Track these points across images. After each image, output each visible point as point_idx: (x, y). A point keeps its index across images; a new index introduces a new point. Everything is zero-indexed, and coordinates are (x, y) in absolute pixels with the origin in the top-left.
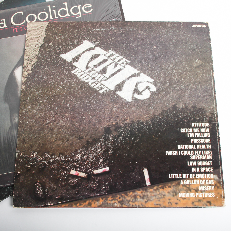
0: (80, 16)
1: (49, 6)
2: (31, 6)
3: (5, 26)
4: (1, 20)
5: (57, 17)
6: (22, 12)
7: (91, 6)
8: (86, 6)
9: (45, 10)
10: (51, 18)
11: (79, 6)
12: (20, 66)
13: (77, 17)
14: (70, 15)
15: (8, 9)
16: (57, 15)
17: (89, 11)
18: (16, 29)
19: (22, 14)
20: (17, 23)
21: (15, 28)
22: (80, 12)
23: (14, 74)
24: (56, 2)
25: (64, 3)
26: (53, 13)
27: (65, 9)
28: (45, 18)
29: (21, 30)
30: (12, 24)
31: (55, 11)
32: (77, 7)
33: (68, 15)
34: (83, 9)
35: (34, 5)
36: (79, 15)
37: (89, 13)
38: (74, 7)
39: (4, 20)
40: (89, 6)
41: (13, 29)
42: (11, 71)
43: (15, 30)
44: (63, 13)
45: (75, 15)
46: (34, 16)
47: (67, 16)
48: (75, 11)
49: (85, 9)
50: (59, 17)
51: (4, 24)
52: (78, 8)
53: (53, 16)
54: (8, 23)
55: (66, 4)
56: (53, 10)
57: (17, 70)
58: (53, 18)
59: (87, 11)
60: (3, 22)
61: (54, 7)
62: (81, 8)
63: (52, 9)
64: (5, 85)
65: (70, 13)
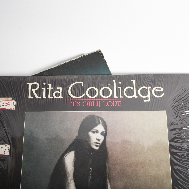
0: (149, 100)
1: (114, 81)
2: (94, 77)
3: (61, 97)
4: (58, 88)
5: (122, 97)
6: (82, 83)
7: (162, 89)
8: (156, 89)
9: (109, 84)
10: (115, 96)
11: (149, 88)
12: (71, 151)
13: (145, 101)
14: (137, 97)
15: (67, 76)
16: (123, 94)
17: (160, 95)
18: (73, 102)
19: (83, 85)
20: (75, 96)
21: (71, 101)
22: (149, 95)
23: (63, 160)
24: (123, 77)
25: (132, 81)
26: (118, 90)
27: (132, 88)
28: (108, 95)
29: (79, 105)
30: (69, 95)
31: (120, 88)
32: (146, 87)
33: (135, 96)
34: (152, 92)
35: (97, 76)
36: (147, 98)
37: (159, 98)
38: (144, 87)
39: (61, 89)
40: (161, 89)
41: (70, 102)
42: (60, 156)
43: (72, 104)
44: (130, 92)
45: (143, 98)
46: (95, 90)
47: (134, 98)
48: (144, 92)
49: (155, 92)
50: (125, 97)
51: (60, 93)
52: (147, 90)
53: (118, 94)
54: (65, 93)
55: (134, 81)
56: (118, 87)
57: (67, 156)
58: (117, 97)
59: (158, 95)
60: (59, 90)
61: (120, 83)
62: (151, 90)
63: (118, 85)
64: (52, 171)
65: (137, 94)
